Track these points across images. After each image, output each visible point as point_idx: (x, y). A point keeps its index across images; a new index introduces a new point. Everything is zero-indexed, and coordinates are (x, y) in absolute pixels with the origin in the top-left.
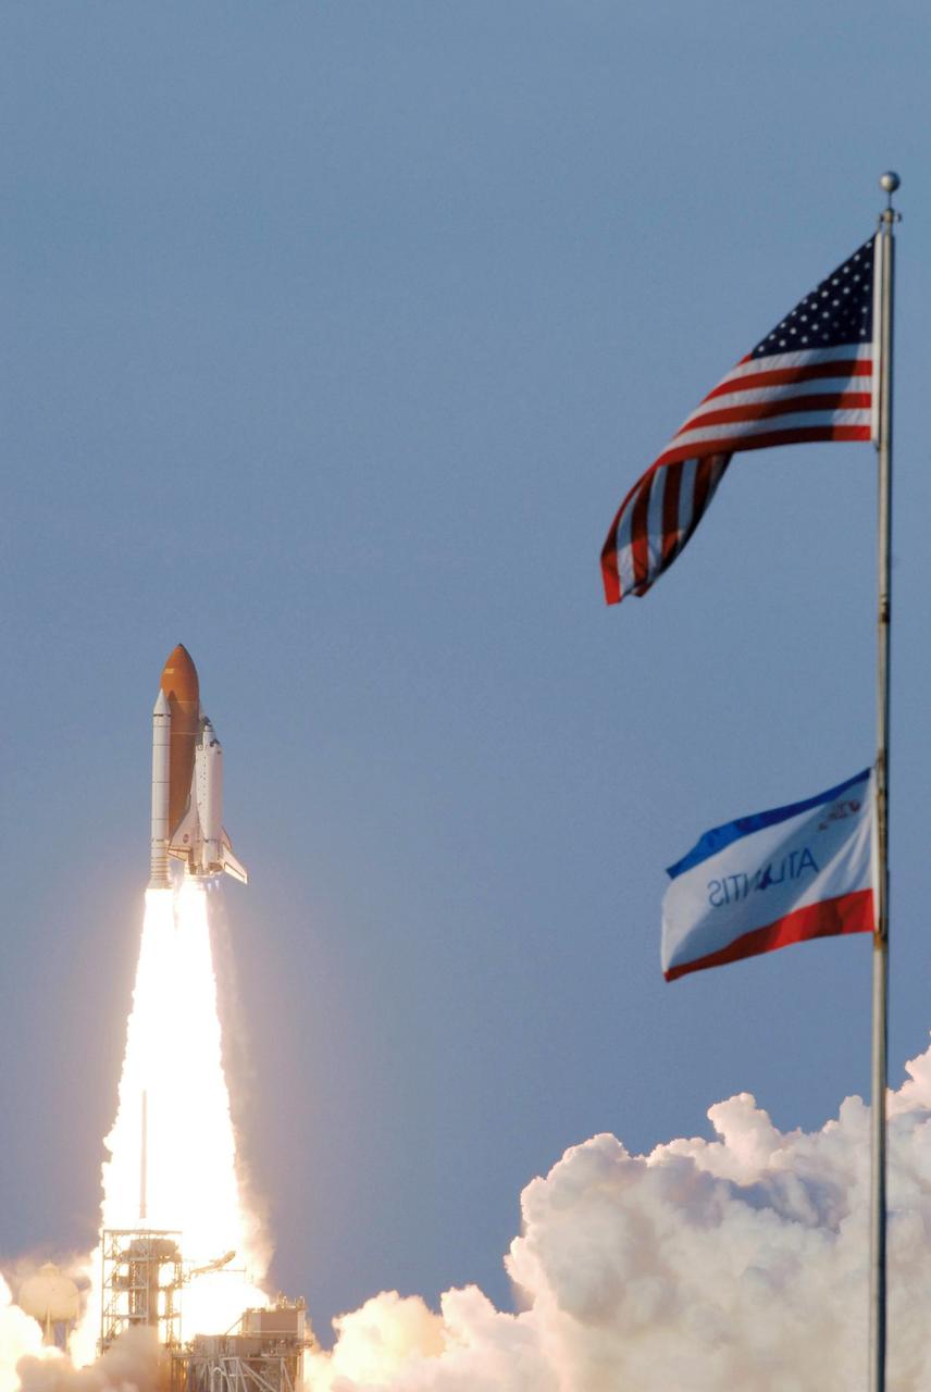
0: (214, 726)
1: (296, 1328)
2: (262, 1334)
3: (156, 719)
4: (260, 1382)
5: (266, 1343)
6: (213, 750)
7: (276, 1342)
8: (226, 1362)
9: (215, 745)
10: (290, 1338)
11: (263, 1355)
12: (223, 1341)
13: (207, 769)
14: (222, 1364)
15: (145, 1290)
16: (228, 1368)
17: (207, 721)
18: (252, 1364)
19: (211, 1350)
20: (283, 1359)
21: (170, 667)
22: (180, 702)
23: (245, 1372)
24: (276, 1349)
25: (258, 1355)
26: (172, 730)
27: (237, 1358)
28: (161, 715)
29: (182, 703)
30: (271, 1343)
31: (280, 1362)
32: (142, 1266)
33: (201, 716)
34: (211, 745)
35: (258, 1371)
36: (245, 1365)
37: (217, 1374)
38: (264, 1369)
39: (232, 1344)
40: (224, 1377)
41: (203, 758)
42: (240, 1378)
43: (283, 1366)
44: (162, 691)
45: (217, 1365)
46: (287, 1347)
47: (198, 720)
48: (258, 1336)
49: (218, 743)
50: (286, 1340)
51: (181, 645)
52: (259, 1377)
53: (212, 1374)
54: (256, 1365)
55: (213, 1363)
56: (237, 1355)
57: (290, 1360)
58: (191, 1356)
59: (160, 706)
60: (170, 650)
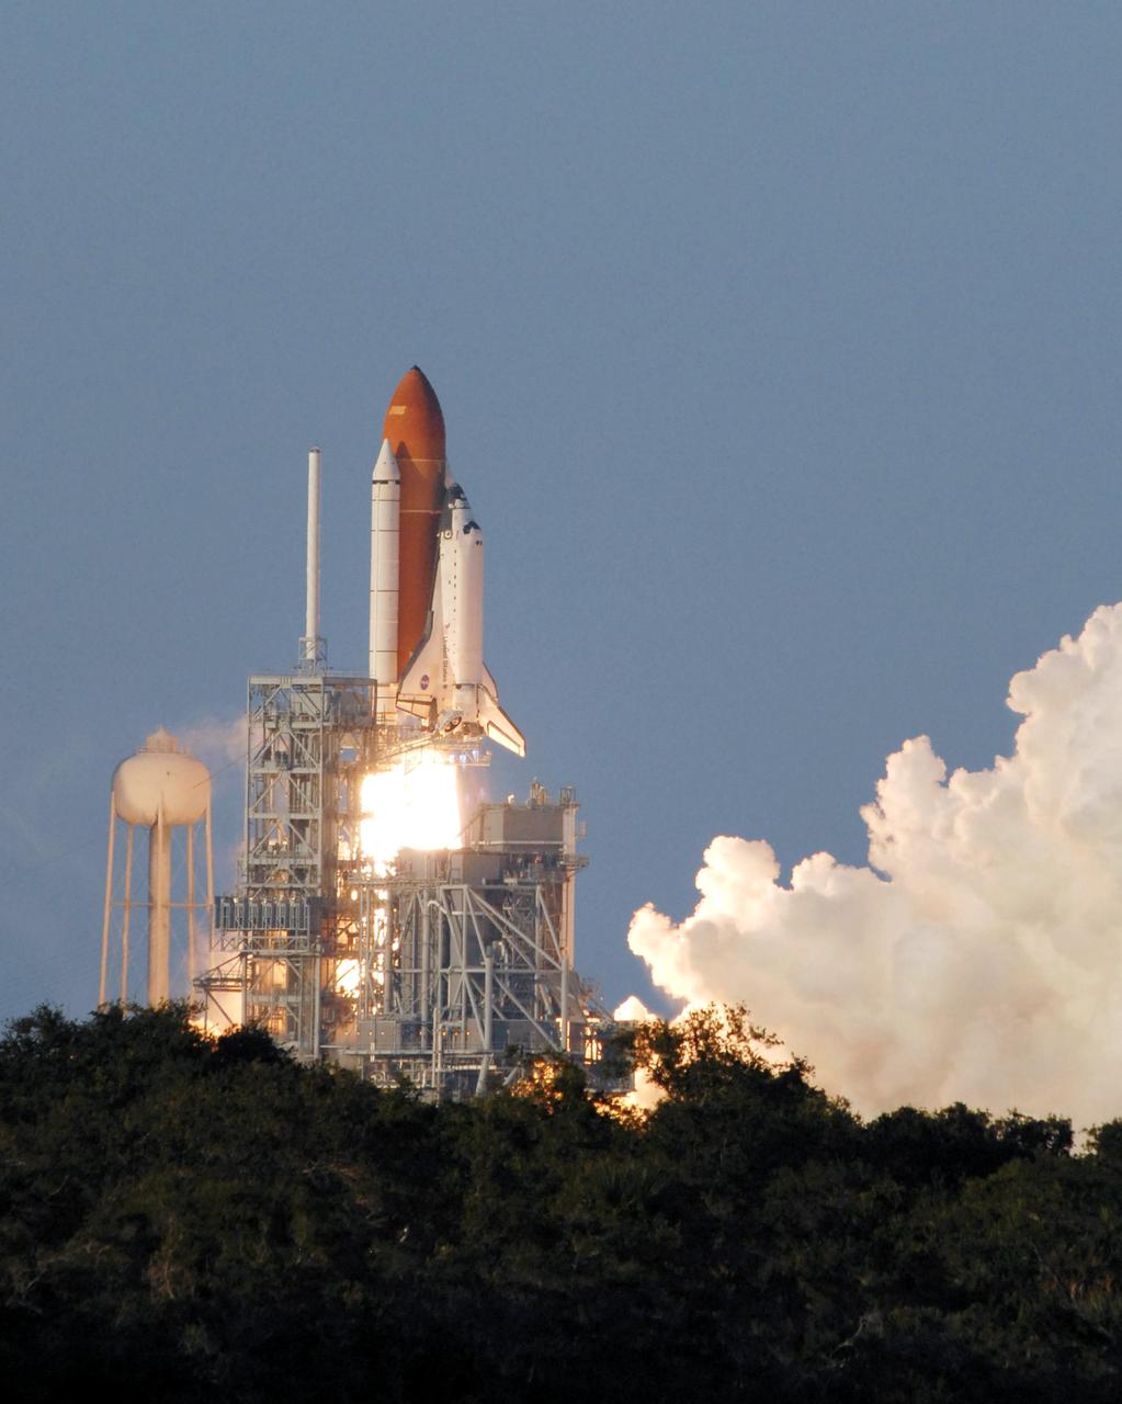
0: (470, 501)
1: (562, 840)
2: (505, 845)
3: (375, 487)
4: (502, 924)
5: (510, 861)
6: (470, 538)
7: (528, 860)
8: (448, 892)
9: (472, 530)
10: (549, 854)
11: (506, 881)
12: (442, 861)
13: (459, 571)
14: (441, 896)
15: (315, 776)
16: (450, 902)
17: (458, 492)
18: (490, 896)
19: (423, 875)
20: (538, 888)
21: (402, 404)
22: (413, 460)
23: (476, 908)
24: (529, 871)
25: (500, 881)
26: (402, 506)
27: (465, 887)
28: (385, 482)
29: (419, 461)
30: (519, 860)
31: (534, 891)
32: (311, 735)
33: (449, 483)
34: (466, 530)
35: (498, 906)
36: (478, 898)
37: (433, 910)
38: (510, 905)
39: (458, 863)
40: (444, 916)
41: (454, 553)
42: (469, 917)
43: (539, 897)
44: (386, 441)
45: (433, 896)
46: (546, 866)
47: (445, 490)
48: (500, 849)
49: (476, 527)
50: (544, 857)
51: (416, 368)
52: (498, 915)
53: (424, 911)
54: (496, 897)
55: (425, 894)
56: (464, 883)
57: (550, 890)
58: (390, 883)
59: (383, 467)
60: (400, 376)
